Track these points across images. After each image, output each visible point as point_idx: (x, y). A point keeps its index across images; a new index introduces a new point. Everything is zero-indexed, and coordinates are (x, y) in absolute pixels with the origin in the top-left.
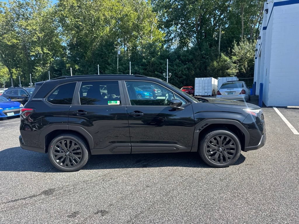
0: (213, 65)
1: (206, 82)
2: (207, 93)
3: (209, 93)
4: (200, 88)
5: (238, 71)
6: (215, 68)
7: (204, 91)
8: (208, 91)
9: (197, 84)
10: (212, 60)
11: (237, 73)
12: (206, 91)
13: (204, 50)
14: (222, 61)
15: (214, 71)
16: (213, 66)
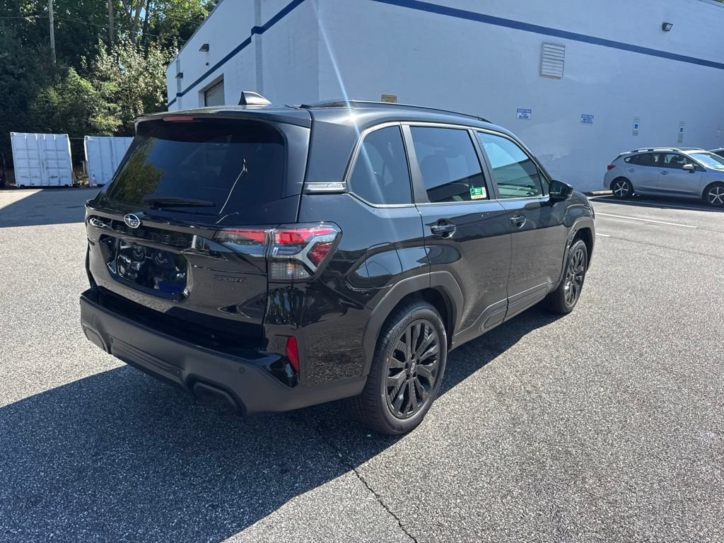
0: (47, 98)
1: (51, 146)
2: (57, 179)
3: (64, 179)
4: (34, 163)
5: (120, 122)
6: (55, 108)
7: (46, 172)
8: (59, 172)
9: (20, 152)
10: (42, 83)
11: (119, 127)
12: (54, 172)
13: (7, 49)
14: (71, 91)
15: (54, 117)
16: (47, 102)
